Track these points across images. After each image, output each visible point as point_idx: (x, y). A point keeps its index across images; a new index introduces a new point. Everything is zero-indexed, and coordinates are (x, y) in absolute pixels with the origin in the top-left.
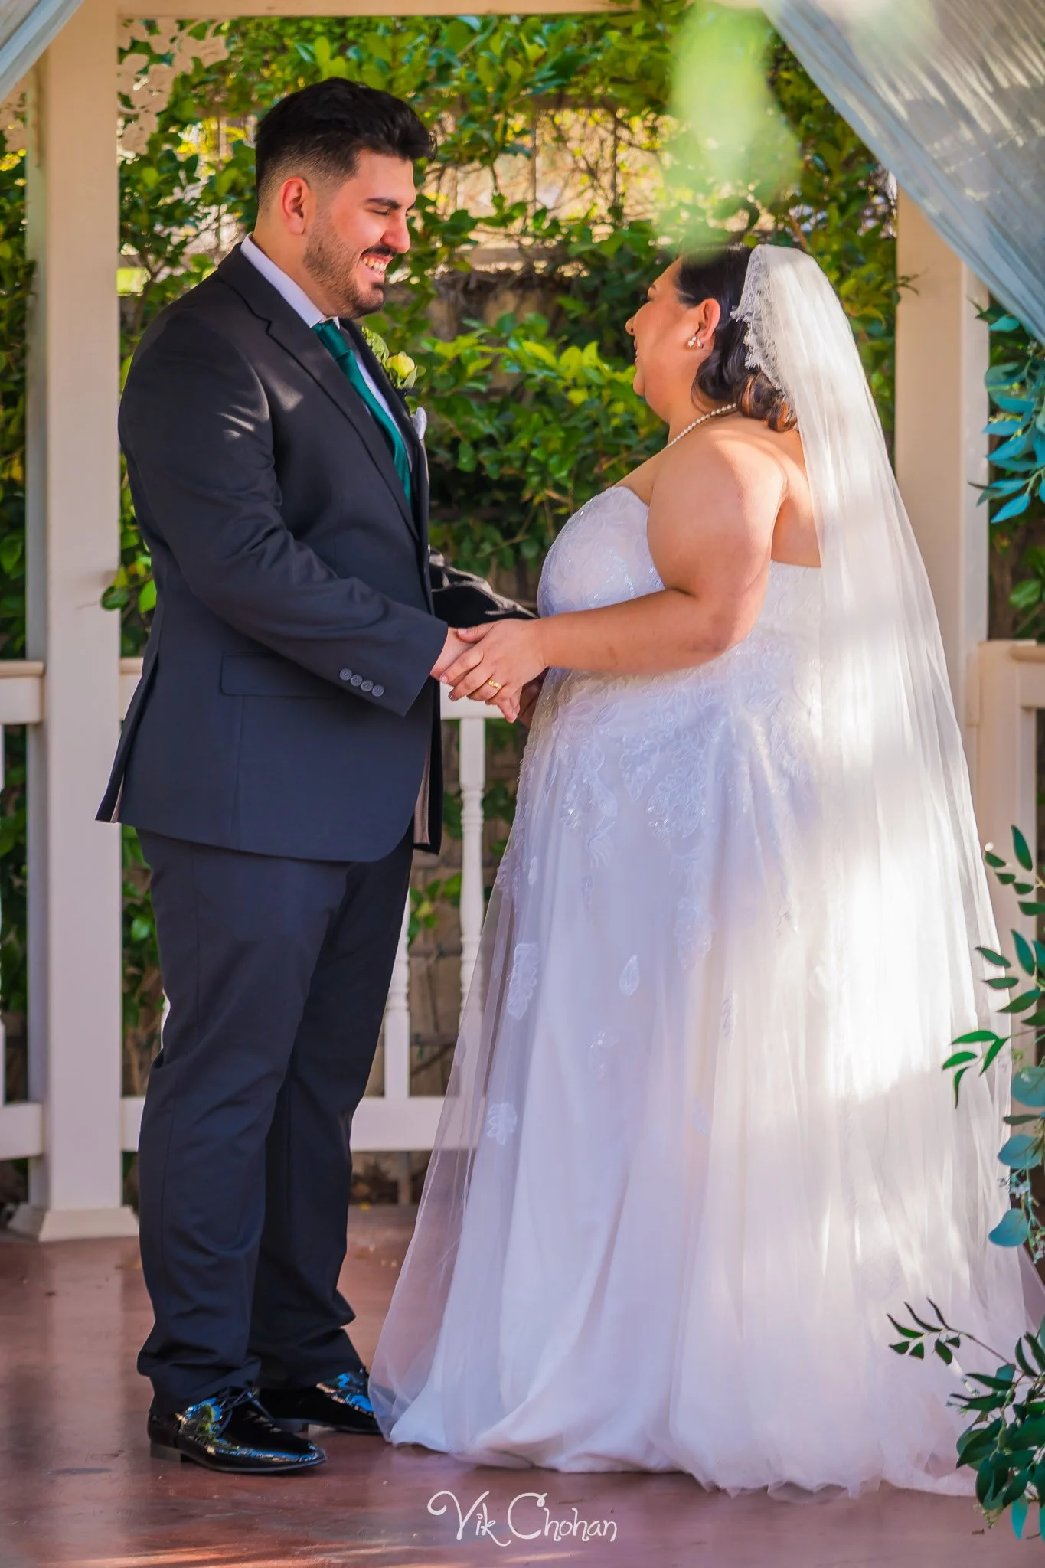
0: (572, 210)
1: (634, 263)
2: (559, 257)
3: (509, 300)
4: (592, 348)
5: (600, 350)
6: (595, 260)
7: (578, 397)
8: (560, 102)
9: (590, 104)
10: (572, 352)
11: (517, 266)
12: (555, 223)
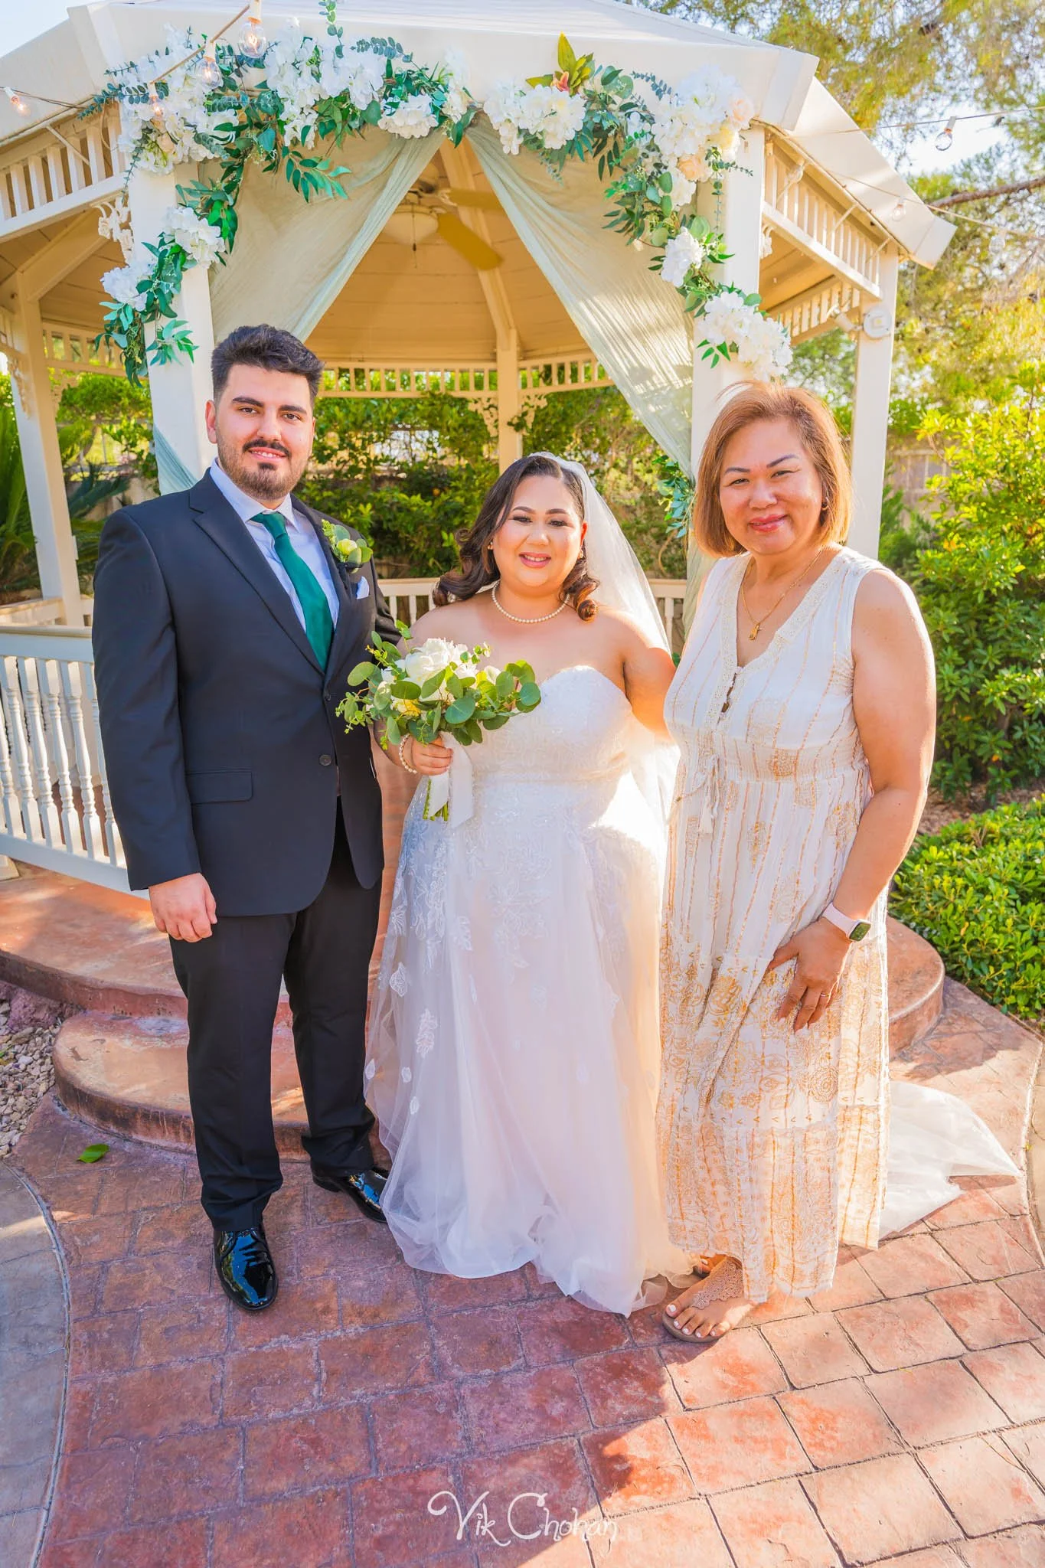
0: (400, 459)
1: (420, 473)
2: (398, 472)
3: (387, 483)
4: (419, 496)
5: (422, 498)
6: (409, 472)
7: (415, 509)
8: (396, 428)
9: (404, 429)
10: (413, 498)
11: (388, 474)
12: (398, 463)
